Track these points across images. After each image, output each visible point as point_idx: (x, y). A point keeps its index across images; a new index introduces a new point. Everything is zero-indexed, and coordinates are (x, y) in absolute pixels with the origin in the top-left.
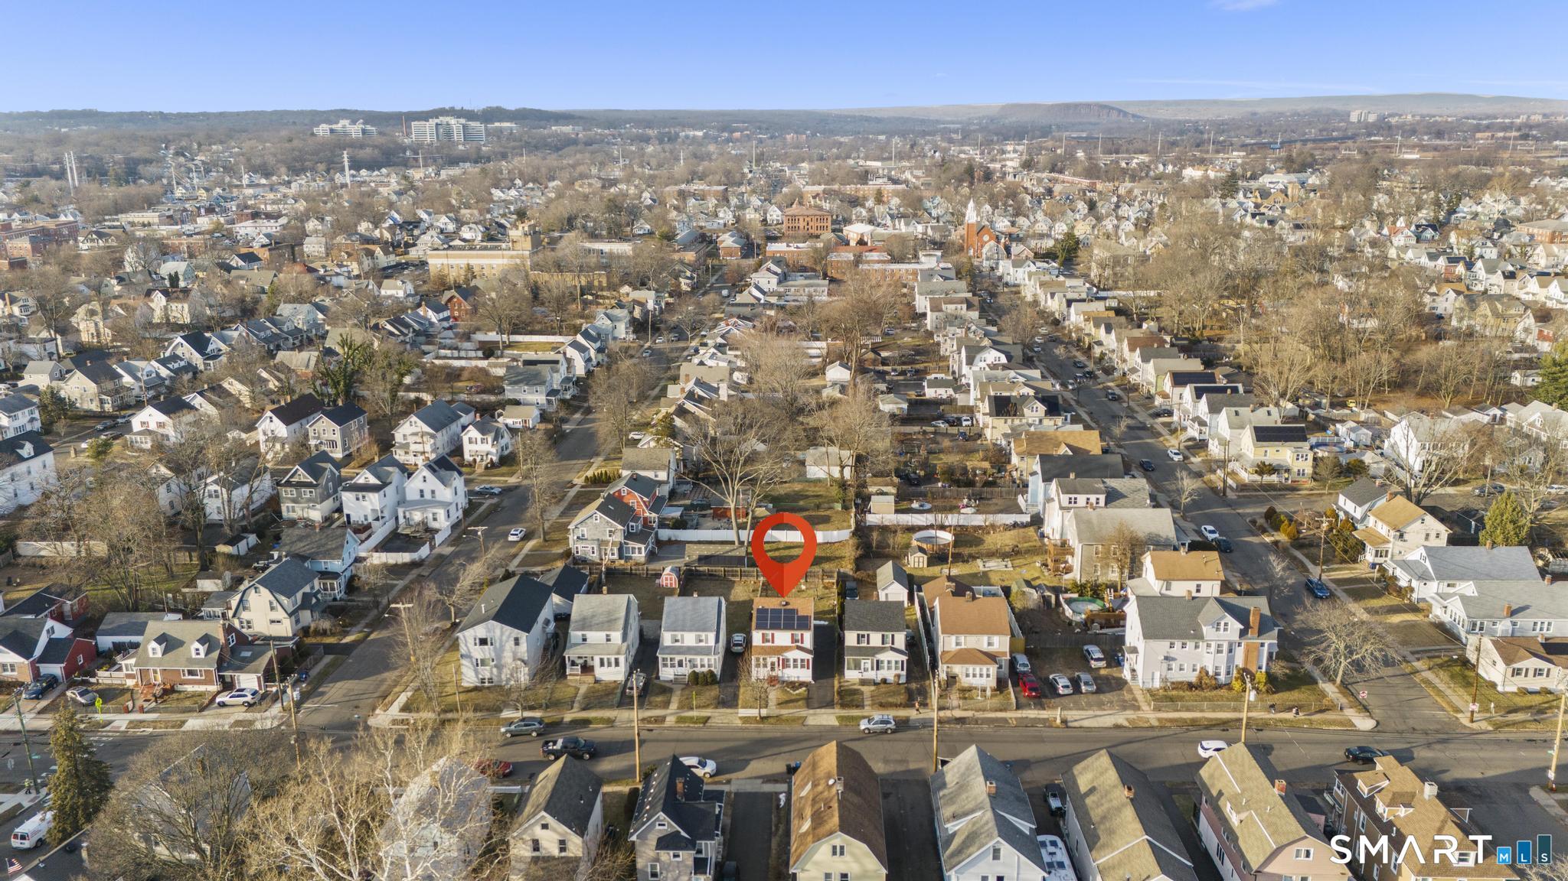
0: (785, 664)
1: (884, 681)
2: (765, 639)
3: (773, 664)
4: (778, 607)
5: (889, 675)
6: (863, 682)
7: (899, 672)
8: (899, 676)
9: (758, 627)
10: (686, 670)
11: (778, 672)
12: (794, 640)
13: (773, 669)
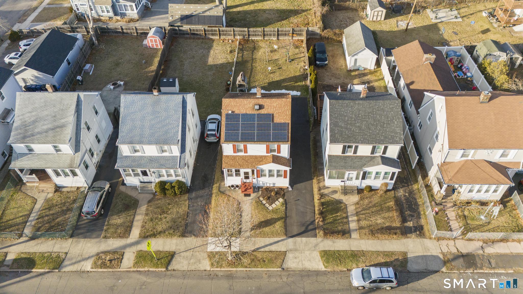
0: (260, 174)
1: (370, 189)
2: (236, 150)
3: (246, 173)
4: (250, 112)
5: (377, 183)
6: (346, 191)
7: (388, 181)
8: (386, 184)
9: (228, 140)
10: (153, 179)
11: (253, 180)
12: (269, 150)
13: (247, 178)
